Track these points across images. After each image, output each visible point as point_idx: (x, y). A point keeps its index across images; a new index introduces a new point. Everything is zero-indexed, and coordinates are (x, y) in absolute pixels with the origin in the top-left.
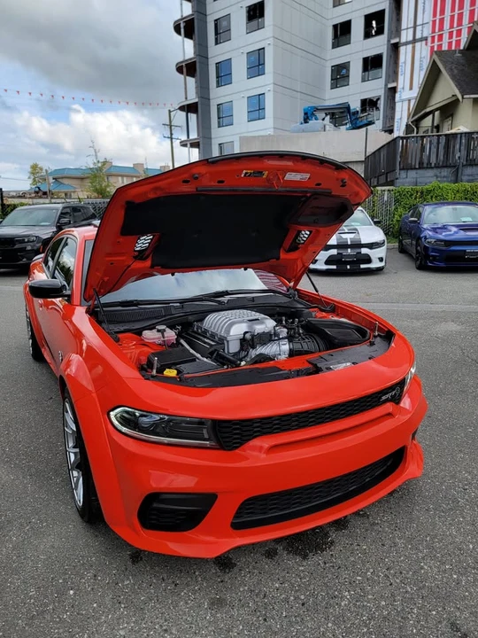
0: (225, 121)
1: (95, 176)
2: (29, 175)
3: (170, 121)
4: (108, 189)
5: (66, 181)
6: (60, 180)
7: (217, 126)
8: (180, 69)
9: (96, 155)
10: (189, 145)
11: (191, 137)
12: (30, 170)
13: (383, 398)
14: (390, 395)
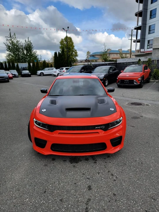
0: (151, 32)
1: (104, 55)
2: (86, 55)
3: (132, 33)
4: (107, 59)
5: (96, 56)
6: (95, 56)
7: (148, 34)
8: (136, 15)
9: (105, 48)
10: (136, 42)
11: (138, 39)
12: (87, 53)
13: (96, 128)
14: (99, 127)
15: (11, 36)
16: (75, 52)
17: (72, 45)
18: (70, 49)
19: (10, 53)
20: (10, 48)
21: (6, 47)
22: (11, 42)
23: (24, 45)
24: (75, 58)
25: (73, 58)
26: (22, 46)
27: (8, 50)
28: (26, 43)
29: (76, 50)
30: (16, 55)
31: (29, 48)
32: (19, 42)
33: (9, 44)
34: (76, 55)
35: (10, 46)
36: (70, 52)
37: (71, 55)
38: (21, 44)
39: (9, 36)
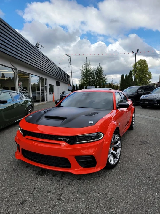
13: (59, 138)
14: (63, 139)
15: (86, 63)
16: (149, 74)
17: (146, 68)
18: (143, 71)
19: (83, 77)
20: (84, 73)
21: (81, 72)
22: (85, 68)
23: (95, 70)
24: (148, 81)
25: (147, 81)
26: (94, 71)
27: (82, 75)
28: (97, 68)
29: (150, 73)
30: (88, 79)
31: (99, 72)
32: (92, 68)
33: (84, 70)
34: (151, 78)
35: (84, 72)
36: (143, 74)
37: (144, 78)
38: (93, 70)
39: (84, 64)
